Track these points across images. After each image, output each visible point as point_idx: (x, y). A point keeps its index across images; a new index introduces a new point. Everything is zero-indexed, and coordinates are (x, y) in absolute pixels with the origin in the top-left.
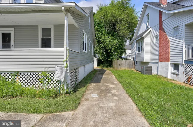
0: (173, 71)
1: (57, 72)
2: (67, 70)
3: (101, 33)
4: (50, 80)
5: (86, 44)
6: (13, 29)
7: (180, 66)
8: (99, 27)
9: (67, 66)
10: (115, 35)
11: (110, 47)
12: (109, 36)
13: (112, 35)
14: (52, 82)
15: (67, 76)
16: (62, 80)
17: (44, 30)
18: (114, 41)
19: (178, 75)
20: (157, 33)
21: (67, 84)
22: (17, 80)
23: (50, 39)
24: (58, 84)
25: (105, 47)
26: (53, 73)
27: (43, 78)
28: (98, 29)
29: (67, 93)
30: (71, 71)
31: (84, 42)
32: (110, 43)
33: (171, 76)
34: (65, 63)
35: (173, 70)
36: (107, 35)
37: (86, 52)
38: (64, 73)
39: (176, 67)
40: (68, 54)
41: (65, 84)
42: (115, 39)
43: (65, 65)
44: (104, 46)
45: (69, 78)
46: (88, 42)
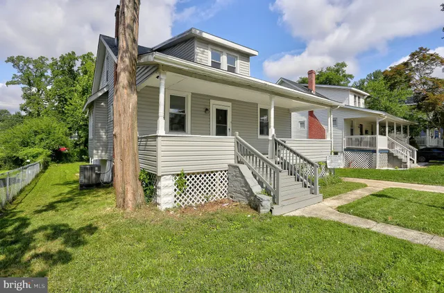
6: (230, 104)
20: (305, 119)
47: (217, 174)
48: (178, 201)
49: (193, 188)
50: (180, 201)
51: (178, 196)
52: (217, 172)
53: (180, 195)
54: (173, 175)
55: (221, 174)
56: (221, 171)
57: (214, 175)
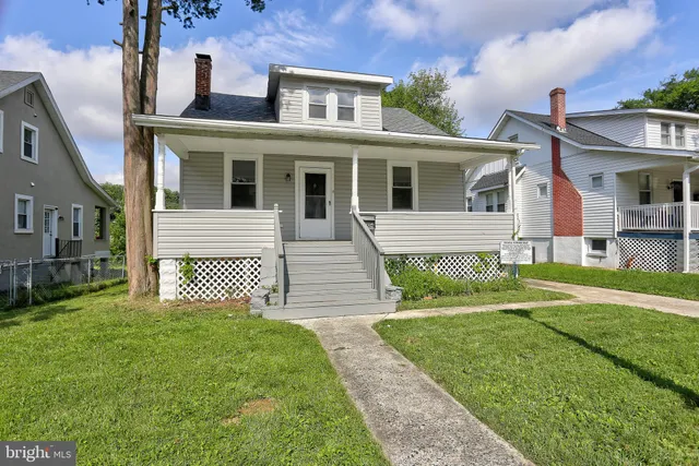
0: (591, 252)
6: (331, 165)
7: (608, 242)
19: (604, 257)
20: (547, 180)
22: (436, 270)
23: (410, 191)
33: (588, 262)
35: (590, 249)
39: (599, 244)
47: (245, 262)
48: (184, 293)
49: (207, 277)
50: (188, 293)
51: (185, 286)
52: (245, 258)
53: (189, 285)
54: (177, 259)
55: (252, 262)
56: (252, 259)
57: (241, 263)
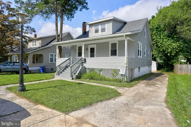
1: (121, 70)
2: (127, 69)
3: (159, 37)
4: (117, 74)
5: (141, 51)
6: (96, 45)
8: (157, 31)
9: (127, 67)
10: (176, 37)
11: (169, 50)
12: (168, 39)
13: (173, 38)
14: (118, 75)
15: (127, 72)
16: (124, 74)
17: (112, 44)
18: (174, 44)
21: (126, 77)
22: (101, 73)
23: (116, 50)
24: (122, 76)
25: (164, 51)
26: (119, 70)
27: (114, 73)
28: (156, 34)
29: (126, 81)
30: (129, 69)
31: (139, 50)
32: (170, 46)
34: (126, 65)
36: (166, 38)
37: (141, 57)
38: (125, 70)
40: (127, 60)
41: (125, 77)
42: (176, 41)
43: (125, 66)
44: (162, 50)
45: (128, 73)
46: (144, 48)
